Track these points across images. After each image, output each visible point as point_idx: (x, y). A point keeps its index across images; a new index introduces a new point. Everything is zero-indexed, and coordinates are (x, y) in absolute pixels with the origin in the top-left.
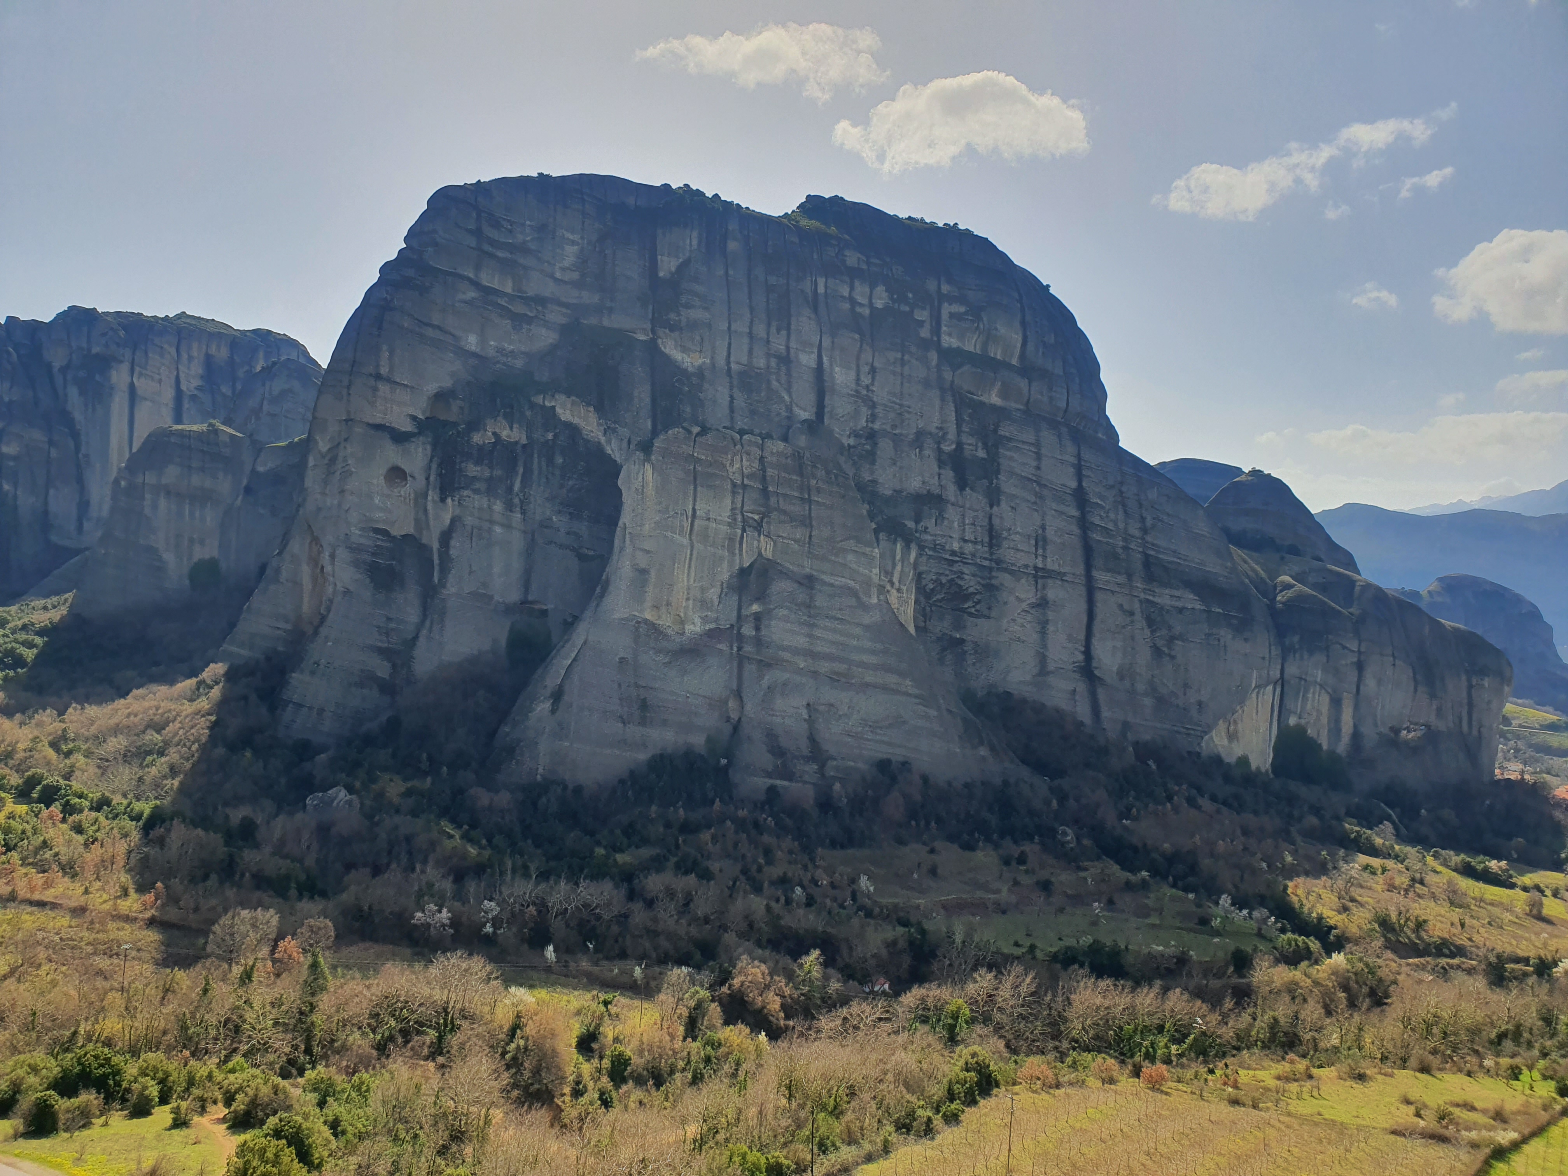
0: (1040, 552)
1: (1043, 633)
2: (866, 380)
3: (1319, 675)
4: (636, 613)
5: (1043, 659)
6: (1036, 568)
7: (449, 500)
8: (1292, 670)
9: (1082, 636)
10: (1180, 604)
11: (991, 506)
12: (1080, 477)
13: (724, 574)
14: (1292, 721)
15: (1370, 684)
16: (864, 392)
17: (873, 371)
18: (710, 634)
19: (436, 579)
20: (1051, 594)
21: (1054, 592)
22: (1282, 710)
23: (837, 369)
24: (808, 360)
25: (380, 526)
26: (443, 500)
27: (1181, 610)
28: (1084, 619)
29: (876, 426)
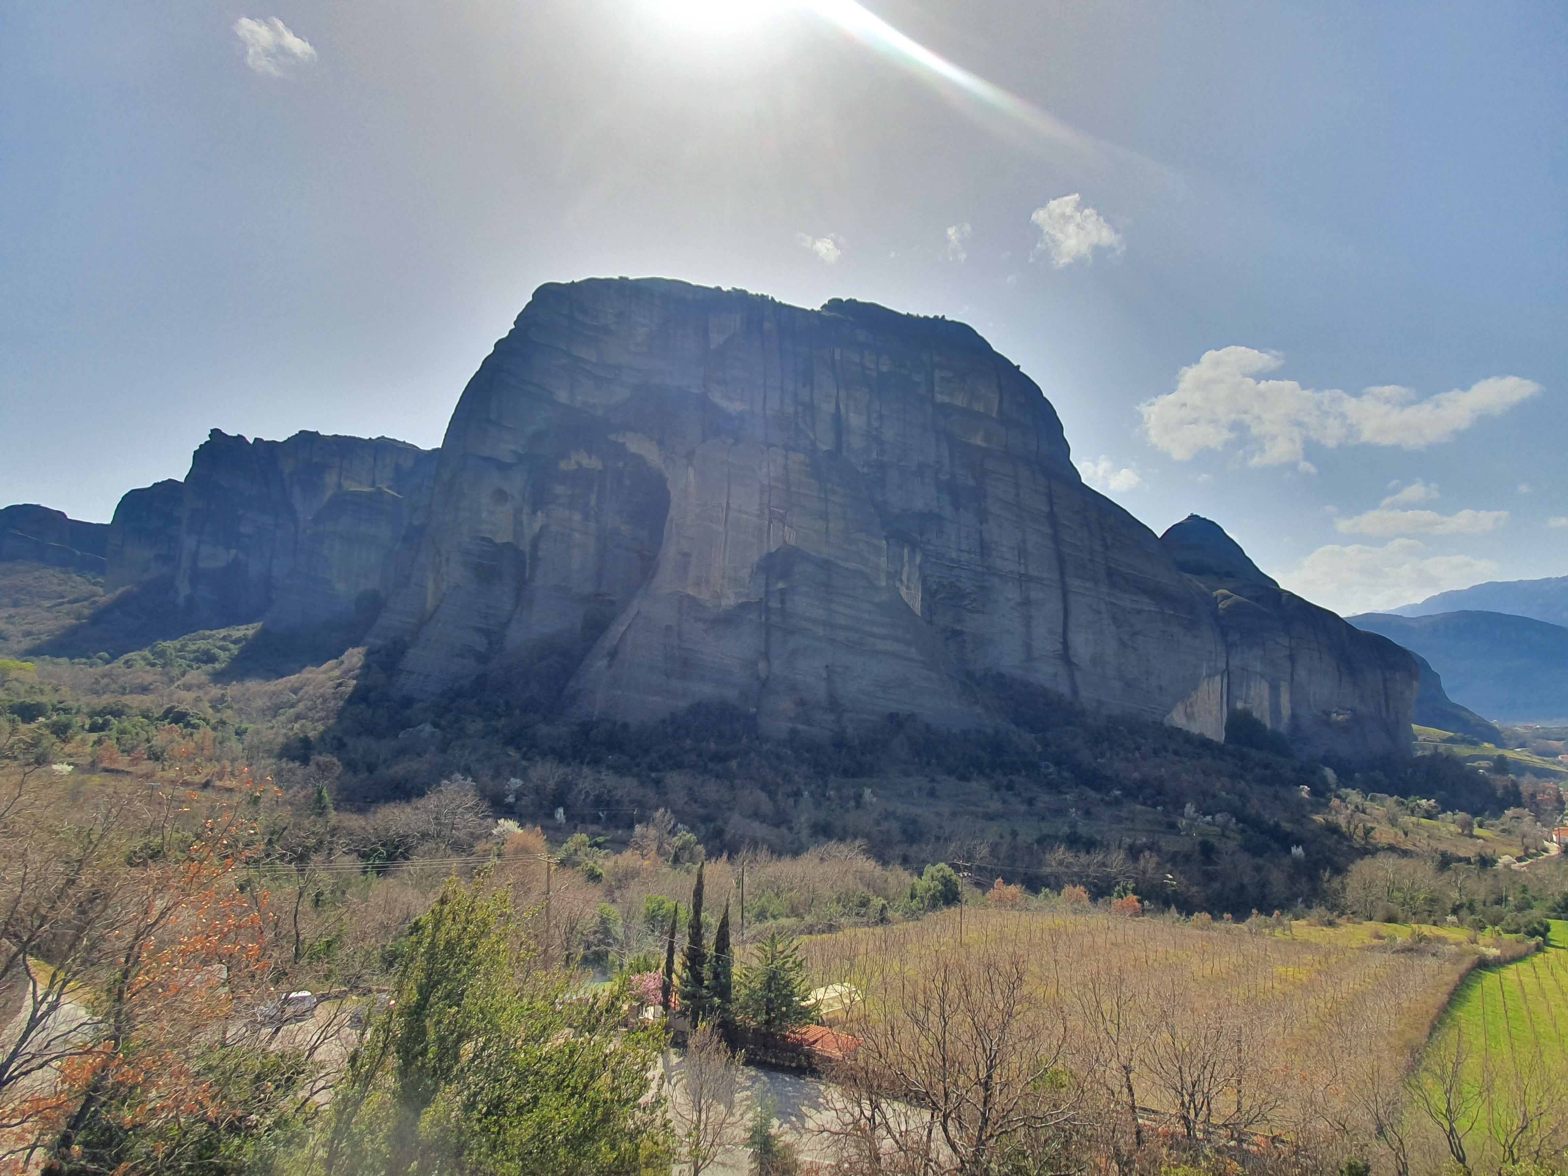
0: (1022, 561)
1: (1028, 626)
2: (876, 424)
3: (1259, 667)
4: (680, 589)
5: (1028, 648)
6: (1020, 574)
7: (539, 513)
8: (1235, 662)
9: (1060, 630)
10: (1138, 607)
11: (981, 523)
12: (1051, 504)
13: (754, 557)
14: (1239, 705)
15: (1302, 674)
16: (874, 433)
17: (881, 417)
18: (743, 606)
19: (527, 575)
20: (1033, 595)
21: (1036, 594)
22: (1230, 695)
23: (852, 415)
24: (828, 408)
25: (486, 535)
26: (534, 513)
27: (1139, 612)
28: (1061, 615)
29: (885, 459)
